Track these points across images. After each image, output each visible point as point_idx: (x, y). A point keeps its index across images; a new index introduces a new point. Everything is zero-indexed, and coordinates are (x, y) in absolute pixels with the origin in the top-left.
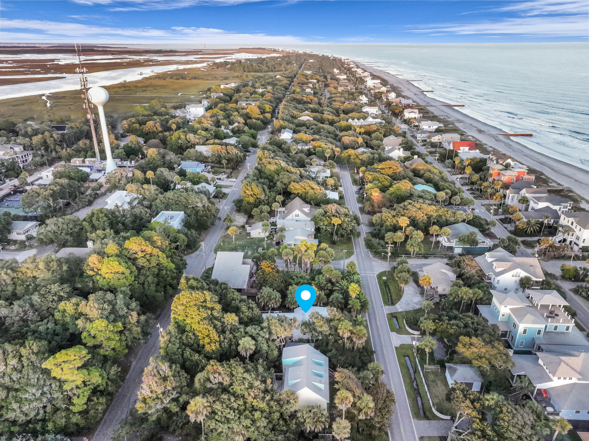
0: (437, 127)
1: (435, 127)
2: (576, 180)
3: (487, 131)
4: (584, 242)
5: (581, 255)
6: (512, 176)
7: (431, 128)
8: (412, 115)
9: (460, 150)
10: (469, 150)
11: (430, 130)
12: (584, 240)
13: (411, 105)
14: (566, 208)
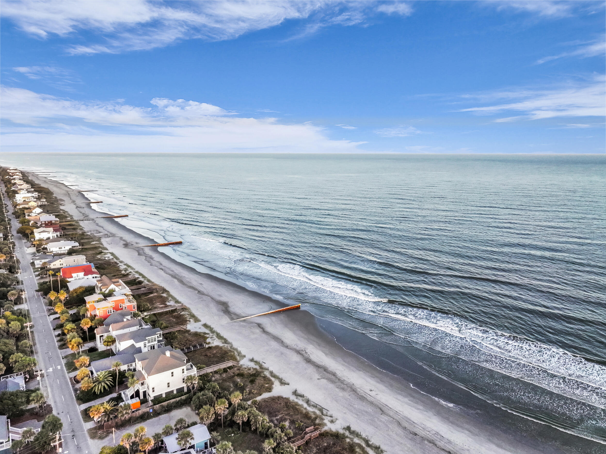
0: (71, 247)
1: (68, 248)
2: (199, 292)
3: (135, 245)
4: (153, 391)
5: (151, 410)
6: (107, 307)
7: (63, 249)
8: (44, 236)
9: (72, 277)
10: (85, 275)
11: (62, 252)
12: (153, 389)
13: (53, 222)
14: (155, 341)
